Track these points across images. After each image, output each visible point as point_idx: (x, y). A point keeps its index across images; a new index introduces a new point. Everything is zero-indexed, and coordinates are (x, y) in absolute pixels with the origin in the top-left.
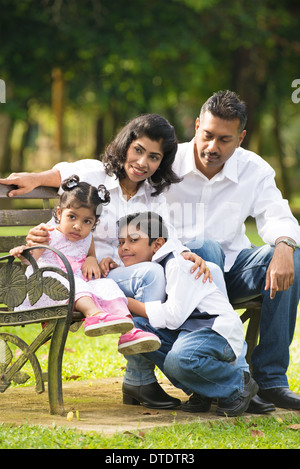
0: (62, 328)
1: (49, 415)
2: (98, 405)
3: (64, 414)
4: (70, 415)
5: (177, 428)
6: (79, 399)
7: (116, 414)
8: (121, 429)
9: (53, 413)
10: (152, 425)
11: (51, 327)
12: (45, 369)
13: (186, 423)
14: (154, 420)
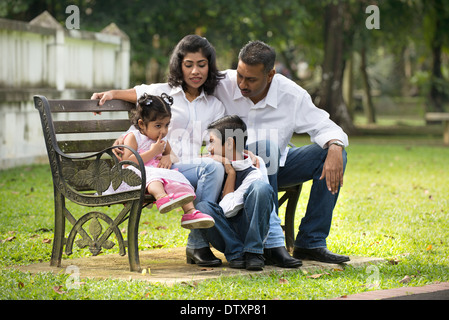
0: (137, 207)
1: (129, 272)
2: (170, 265)
3: (140, 271)
4: (144, 271)
5: (224, 279)
6: (156, 261)
7: (181, 270)
8: (179, 281)
9: (132, 270)
10: (204, 278)
11: (129, 206)
12: (125, 238)
13: (231, 275)
14: (208, 274)
